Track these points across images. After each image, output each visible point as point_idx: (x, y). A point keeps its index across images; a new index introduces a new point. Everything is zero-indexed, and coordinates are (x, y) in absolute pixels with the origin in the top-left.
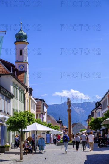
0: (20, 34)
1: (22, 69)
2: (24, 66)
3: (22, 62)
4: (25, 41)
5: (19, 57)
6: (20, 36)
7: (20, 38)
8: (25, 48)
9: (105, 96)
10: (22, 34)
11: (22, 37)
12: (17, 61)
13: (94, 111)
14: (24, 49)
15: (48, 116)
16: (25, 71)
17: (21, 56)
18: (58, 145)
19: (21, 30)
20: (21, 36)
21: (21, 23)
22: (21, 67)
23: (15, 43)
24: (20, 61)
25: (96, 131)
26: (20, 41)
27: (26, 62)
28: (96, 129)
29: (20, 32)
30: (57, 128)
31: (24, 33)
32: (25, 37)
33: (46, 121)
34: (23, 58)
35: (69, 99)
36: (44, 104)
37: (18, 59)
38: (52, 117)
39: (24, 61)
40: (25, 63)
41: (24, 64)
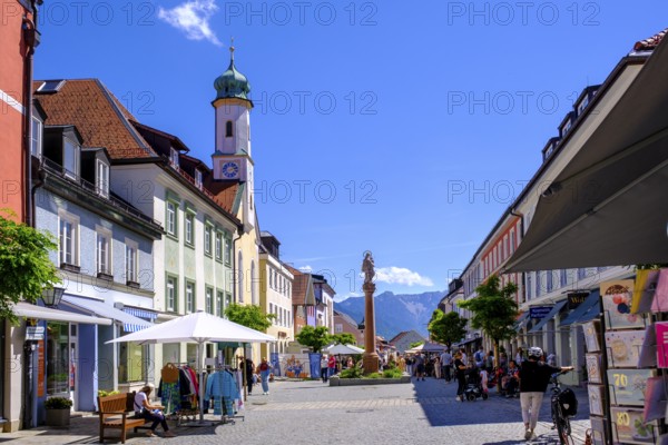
0: (226, 77)
1: (233, 174)
2: (238, 167)
3: (232, 155)
4: (243, 96)
5: (224, 142)
6: (226, 83)
7: (227, 90)
8: (241, 117)
9: (475, 257)
10: (233, 77)
11: (233, 85)
12: (217, 154)
13: (446, 302)
14: (237, 118)
15: (335, 313)
16: (242, 180)
17: (230, 139)
18: (331, 385)
19: (230, 68)
20: (230, 82)
21: (232, 50)
22: (229, 168)
23: (212, 103)
24: (225, 152)
25: (449, 346)
26: (228, 97)
27: (243, 156)
28: (448, 342)
29: (230, 73)
30: (348, 338)
31: (239, 76)
32: (243, 87)
33: (330, 325)
34: (234, 145)
35: (368, 255)
36: (324, 285)
37: (219, 148)
38: (347, 318)
39: (239, 152)
40: (241, 159)
41: (238, 161)
